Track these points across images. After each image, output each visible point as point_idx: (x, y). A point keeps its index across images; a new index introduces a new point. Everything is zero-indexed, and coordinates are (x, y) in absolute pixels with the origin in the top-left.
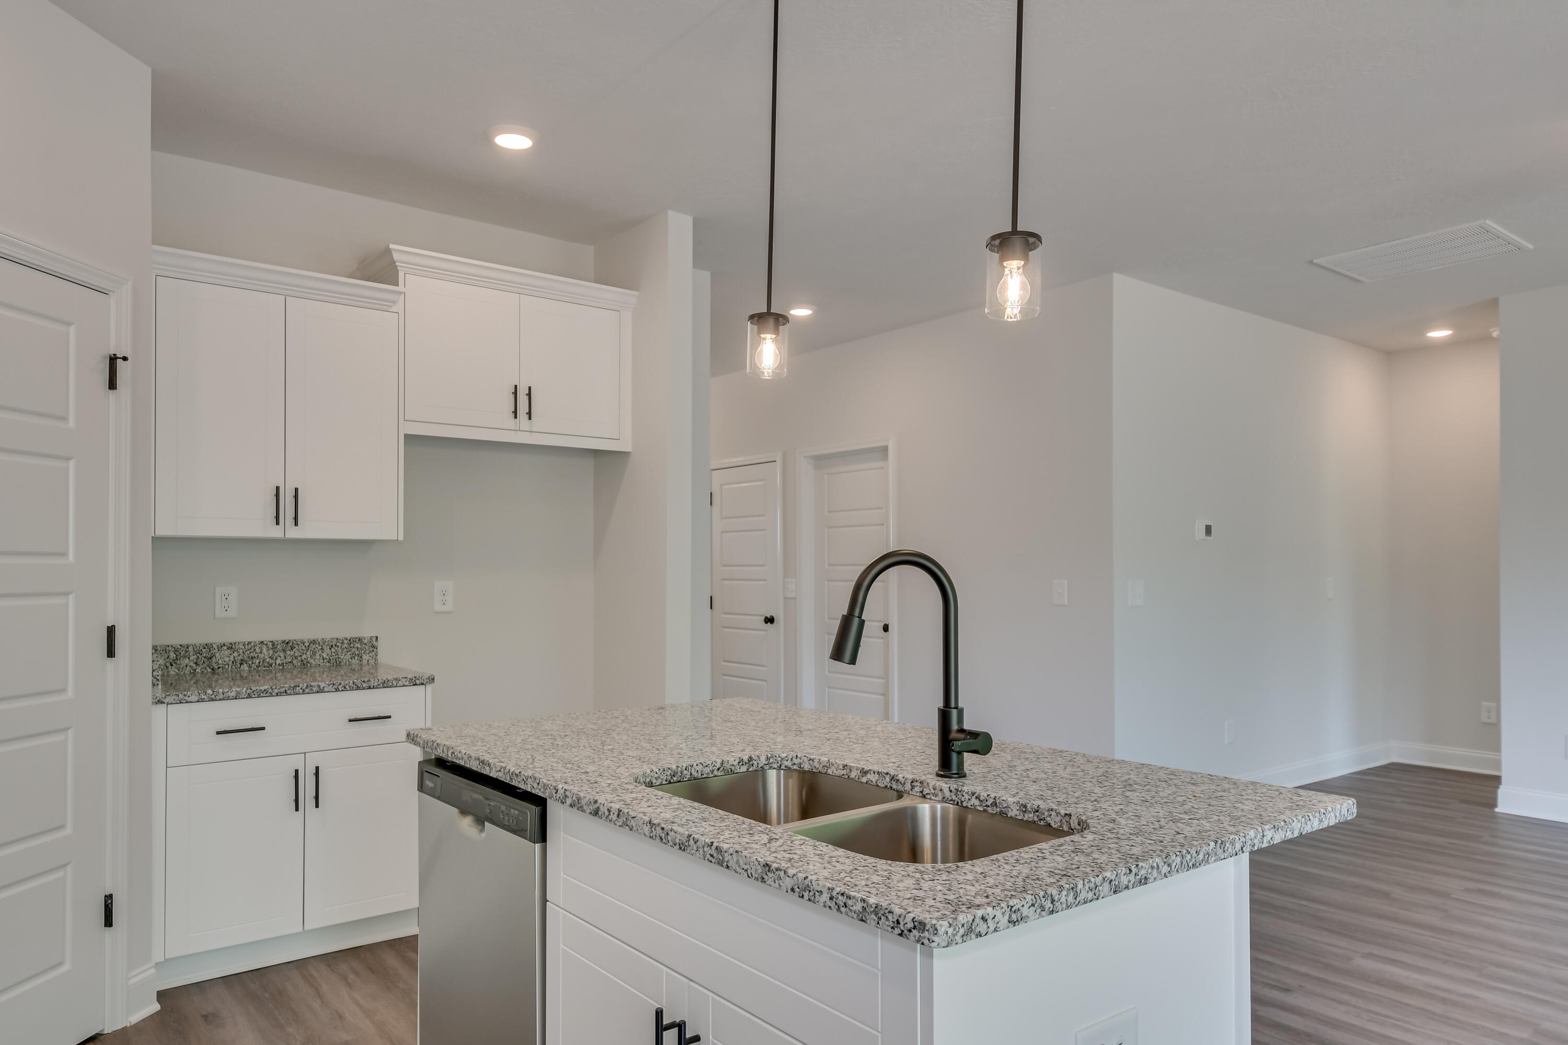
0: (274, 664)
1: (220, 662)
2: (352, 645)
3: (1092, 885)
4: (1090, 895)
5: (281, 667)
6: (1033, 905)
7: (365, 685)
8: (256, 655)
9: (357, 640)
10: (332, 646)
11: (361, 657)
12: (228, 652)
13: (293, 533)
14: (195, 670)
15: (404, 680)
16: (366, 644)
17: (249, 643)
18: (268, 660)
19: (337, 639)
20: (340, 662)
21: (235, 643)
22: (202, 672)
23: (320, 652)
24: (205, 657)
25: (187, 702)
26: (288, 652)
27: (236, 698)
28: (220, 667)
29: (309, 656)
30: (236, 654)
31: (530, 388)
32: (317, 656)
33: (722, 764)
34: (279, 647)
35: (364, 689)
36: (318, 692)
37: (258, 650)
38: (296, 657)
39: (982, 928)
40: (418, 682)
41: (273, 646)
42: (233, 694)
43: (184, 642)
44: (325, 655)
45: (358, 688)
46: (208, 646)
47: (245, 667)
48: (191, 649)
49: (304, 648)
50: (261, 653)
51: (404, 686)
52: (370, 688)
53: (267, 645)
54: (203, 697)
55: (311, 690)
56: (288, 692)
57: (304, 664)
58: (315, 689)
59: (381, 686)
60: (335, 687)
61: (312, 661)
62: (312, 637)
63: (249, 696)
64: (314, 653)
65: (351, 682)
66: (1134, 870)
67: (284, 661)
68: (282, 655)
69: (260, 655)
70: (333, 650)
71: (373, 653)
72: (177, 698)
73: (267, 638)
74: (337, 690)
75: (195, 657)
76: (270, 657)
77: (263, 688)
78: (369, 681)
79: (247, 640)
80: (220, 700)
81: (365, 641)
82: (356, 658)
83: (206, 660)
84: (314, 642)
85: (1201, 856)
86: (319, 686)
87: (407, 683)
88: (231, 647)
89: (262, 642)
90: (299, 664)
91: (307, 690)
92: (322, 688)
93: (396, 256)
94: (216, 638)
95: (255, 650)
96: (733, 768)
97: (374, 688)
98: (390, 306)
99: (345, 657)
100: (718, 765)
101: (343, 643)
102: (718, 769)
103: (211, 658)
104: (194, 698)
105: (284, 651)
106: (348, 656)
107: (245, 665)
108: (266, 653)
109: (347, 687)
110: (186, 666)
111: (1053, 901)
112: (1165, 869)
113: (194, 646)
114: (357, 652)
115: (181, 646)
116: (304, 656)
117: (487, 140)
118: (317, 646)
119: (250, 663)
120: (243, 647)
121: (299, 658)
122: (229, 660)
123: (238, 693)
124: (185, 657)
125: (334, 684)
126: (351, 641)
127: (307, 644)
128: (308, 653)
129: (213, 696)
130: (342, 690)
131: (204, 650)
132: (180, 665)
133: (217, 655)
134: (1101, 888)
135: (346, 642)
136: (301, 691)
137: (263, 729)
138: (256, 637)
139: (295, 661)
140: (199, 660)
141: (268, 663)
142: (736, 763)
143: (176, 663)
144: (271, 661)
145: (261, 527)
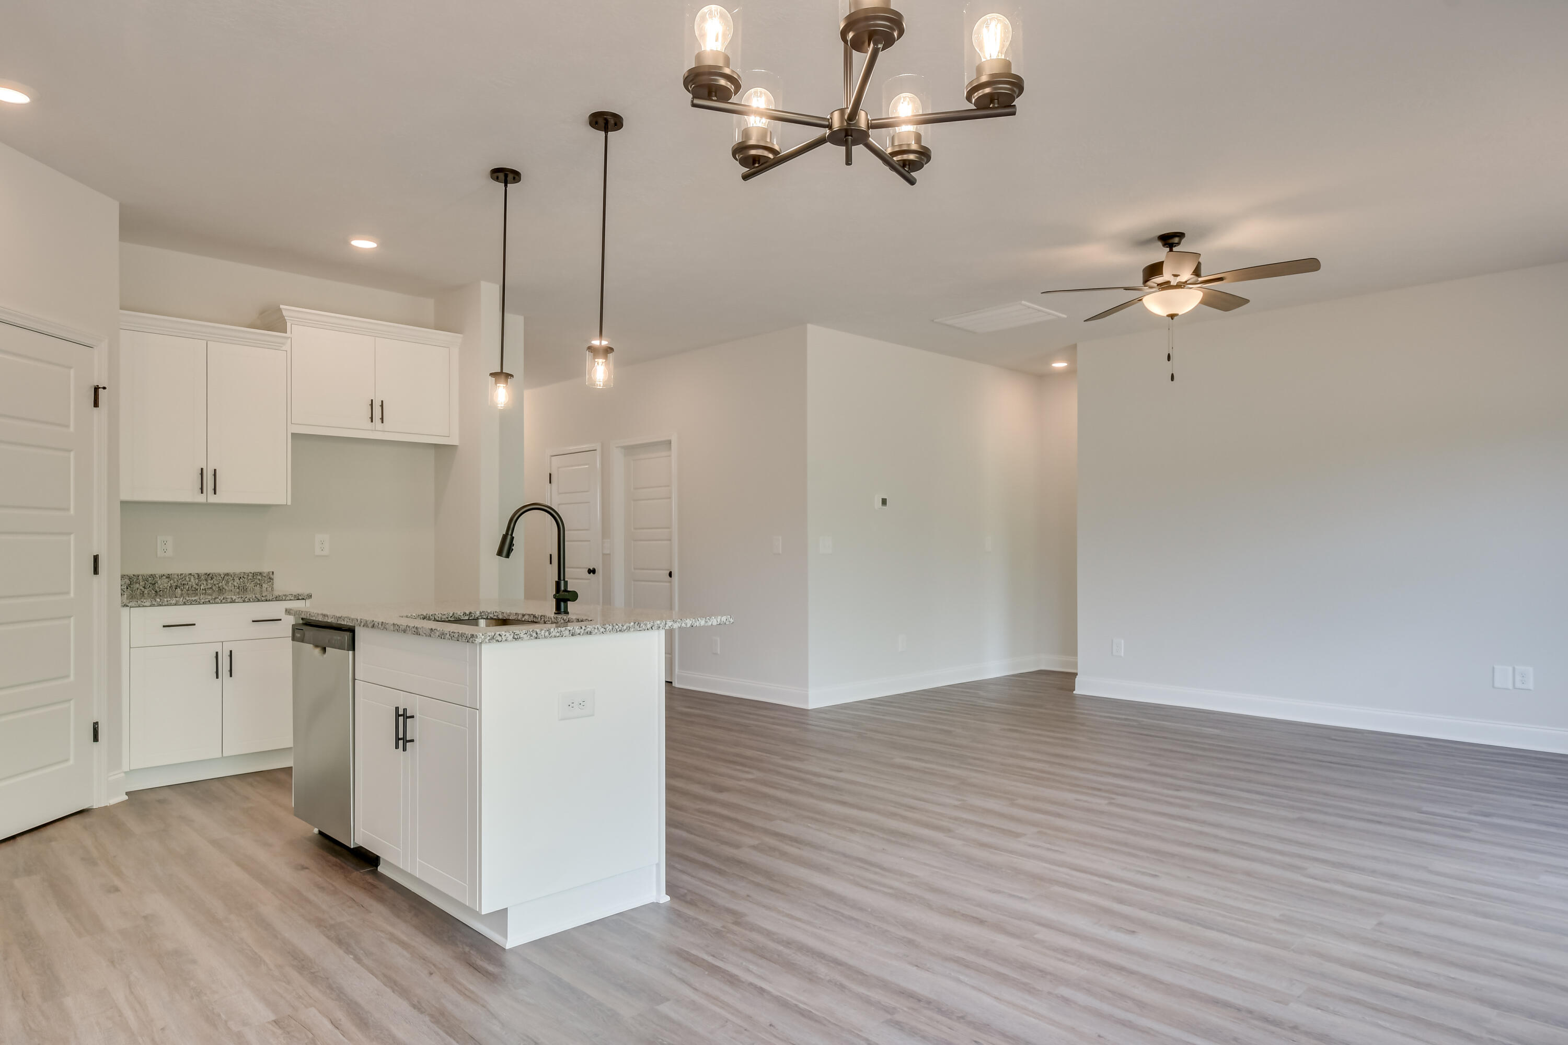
0: (199, 589)
1: (161, 587)
2: (255, 577)
3: (559, 631)
4: (558, 634)
5: (204, 591)
6: (526, 634)
7: (263, 599)
8: (186, 583)
9: (259, 574)
10: (241, 578)
11: (262, 586)
12: (166, 580)
13: (213, 499)
14: (144, 592)
15: (290, 596)
16: (265, 577)
17: (181, 574)
18: (194, 586)
19: (244, 573)
20: (246, 589)
21: (171, 574)
22: (149, 594)
23: (232, 581)
24: (150, 583)
25: (144, 606)
26: (209, 581)
27: (176, 605)
28: (160, 591)
29: (224, 584)
30: (172, 582)
31: (382, 402)
32: (230, 584)
33: (453, 614)
34: (202, 577)
35: (263, 601)
36: (231, 602)
37: (187, 579)
38: (215, 585)
39: (499, 639)
40: (300, 598)
41: (198, 576)
42: (174, 602)
43: (136, 573)
44: (235, 584)
45: (259, 601)
46: (153, 576)
47: (178, 590)
48: (140, 577)
49: (220, 578)
50: (190, 581)
51: (290, 600)
52: (267, 601)
53: (194, 576)
54: (154, 603)
55: (227, 601)
56: (211, 601)
57: (221, 590)
58: (229, 600)
59: (275, 599)
60: (243, 599)
61: (226, 588)
62: (226, 571)
63: (185, 604)
64: (228, 582)
65: (254, 596)
66: (583, 628)
67: (207, 587)
68: (205, 583)
69: (189, 582)
70: (241, 580)
71: (270, 583)
72: (136, 603)
73: (194, 571)
74: (244, 601)
75: (144, 583)
76: (196, 584)
77: (194, 599)
78: (266, 596)
79: (180, 573)
80: (165, 605)
81: (265, 575)
82: (258, 586)
83: (151, 585)
84: (227, 574)
85: (625, 627)
86: (232, 599)
87: (293, 598)
88: (168, 577)
89: (190, 574)
90: (217, 589)
91: (224, 601)
92: (233, 599)
93: (285, 313)
94: (158, 570)
95: (186, 579)
96: (460, 617)
97: (269, 601)
98: (281, 347)
99: (250, 585)
100: (451, 615)
101: (248, 576)
102: (451, 617)
103: (155, 584)
104: (148, 604)
105: (206, 580)
106: (252, 585)
107: (179, 589)
108: (193, 581)
109: (251, 599)
110: (138, 589)
111: (537, 634)
112: (603, 630)
113: (143, 576)
114: (259, 582)
115: (134, 575)
116: (220, 584)
117: (347, 243)
118: (230, 577)
119: (182, 588)
120: (177, 577)
121: (217, 585)
122: (168, 586)
123: (177, 601)
124: (136, 583)
125: (242, 597)
126: (254, 574)
127: (222, 576)
128: (223, 582)
129: (160, 603)
130: (248, 602)
131: (150, 579)
132: (133, 588)
133: (159, 582)
134: (564, 632)
135: (250, 575)
136: (220, 601)
137: (194, 625)
138: (186, 571)
139: (214, 588)
140: (146, 585)
141: (195, 588)
142: (462, 614)
143: (130, 587)
144: (197, 587)
145: (190, 495)
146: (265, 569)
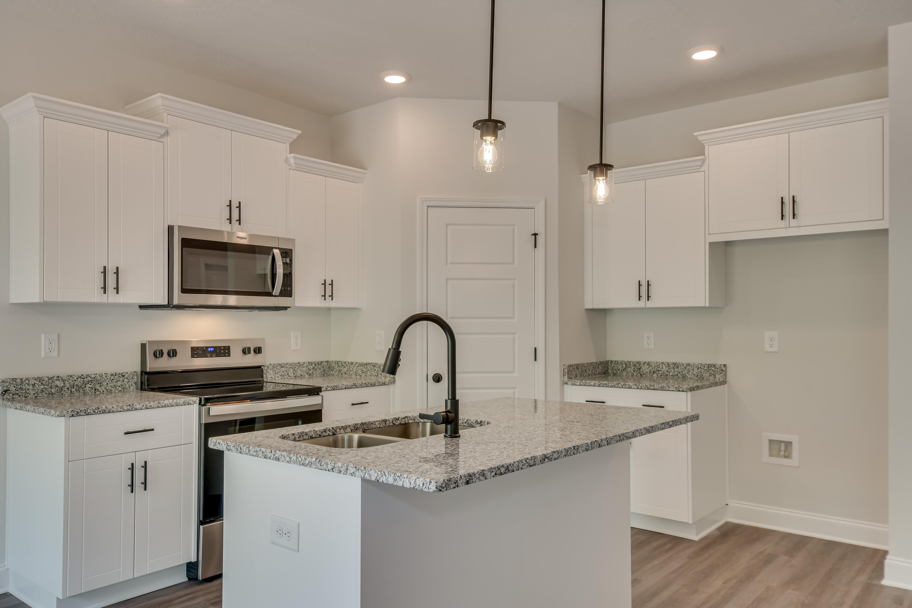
0: (669, 375)
1: (644, 371)
2: (710, 368)
5: (672, 377)
7: (651, 387)
8: (660, 369)
9: (713, 365)
10: (698, 368)
11: (715, 376)
12: (647, 366)
14: (633, 374)
15: (673, 387)
16: (718, 368)
17: (657, 363)
18: (666, 373)
19: (701, 364)
21: (650, 362)
22: (637, 376)
23: (692, 371)
24: (638, 368)
25: (576, 385)
26: (676, 369)
27: (594, 386)
28: (644, 374)
29: (686, 372)
30: (651, 368)
31: (793, 197)
32: (691, 373)
34: (671, 366)
35: (651, 389)
36: (629, 388)
37: (661, 367)
38: (679, 372)
40: (681, 390)
41: (668, 365)
43: (629, 360)
44: (695, 373)
45: (648, 389)
46: (639, 363)
48: (631, 363)
49: (683, 368)
50: (662, 368)
51: (673, 391)
52: (654, 389)
53: (665, 364)
54: (581, 383)
55: (626, 386)
56: (615, 386)
57: (684, 377)
59: (660, 389)
60: (637, 386)
61: (688, 375)
62: (688, 362)
63: (599, 386)
64: (689, 371)
65: (645, 385)
67: (674, 374)
68: (673, 370)
69: (662, 369)
70: (699, 370)
71: (722, 374)
72: (572, 383)
73: (666, 360)
74: (638, 388)
75: (633, 368)
76: (667, 371)
77: (605, 382)
78: (654, 385)
79: (656, 361)
80: (588, 386)
81: (717, 367)
82: (712, 376)
83: (638, 370)
84: (689, 365)
88: (649, 364)
89: (663, 363)
90: (681, 376)
91: (624, 386)
92: (630, 386)
93: (700, 138)
94: (642, 359)
95: (660, 366)
97: (656, 390)
98: (699, 169)
99: (706, 375)
101: (704, 367)
103: (640, 369)
104: (578, 383)
105: (674, 368)
106: (708, 375)
107: (655, 374)
108: (665, 369)
109: (643, 387)
110: (630, 372)
113: (633, 362)
114: (713, 373)
115: (628, 361)
116: (684, 372)
117: (687, 58)
118: (690, 367)
119: (658, 373)
120: (654, 365)
121: (681, 373)
122: (648, 371)
123: (595, 383)
124: (629, 367)
126: (709, 366)
127: (685, 366)
128: (686, 371)
129: (585, 384)
130: (640, 389)
131: (637, 365)
132: (627, 371)
133: (643, 367)
135: (706, 366)
136: (621, 386)
138: (660, 360)
139: (679, 375)
140: (635, 369)
141: (666, 374)
143: (625, 370)
144: (667, 373)
145: (633, 303)
146: (719, 361)
